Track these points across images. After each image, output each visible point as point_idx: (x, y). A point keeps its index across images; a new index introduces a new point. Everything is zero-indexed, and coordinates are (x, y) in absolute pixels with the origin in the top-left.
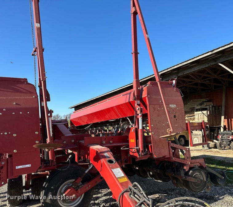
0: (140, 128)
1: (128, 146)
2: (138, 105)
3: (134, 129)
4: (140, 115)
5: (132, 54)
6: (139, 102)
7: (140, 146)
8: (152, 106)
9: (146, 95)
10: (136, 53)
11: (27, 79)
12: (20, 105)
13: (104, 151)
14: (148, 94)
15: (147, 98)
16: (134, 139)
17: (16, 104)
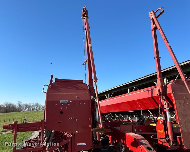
0: (169, 120)
1: (156, 136)
2: (163, 100)
3: (162, 121)
4: (167, 109)
5: (155, 58)
6: (164, 97)
7: (170, 137)
8: (178, 101)
9: (171, 92)
10: (158, 58)
11: (83, 80)
12: (80, 98)
13: (140, 138)
14: (173, 91)
15: (172, 94)
16: (162, 130)
17: (77, 97)
